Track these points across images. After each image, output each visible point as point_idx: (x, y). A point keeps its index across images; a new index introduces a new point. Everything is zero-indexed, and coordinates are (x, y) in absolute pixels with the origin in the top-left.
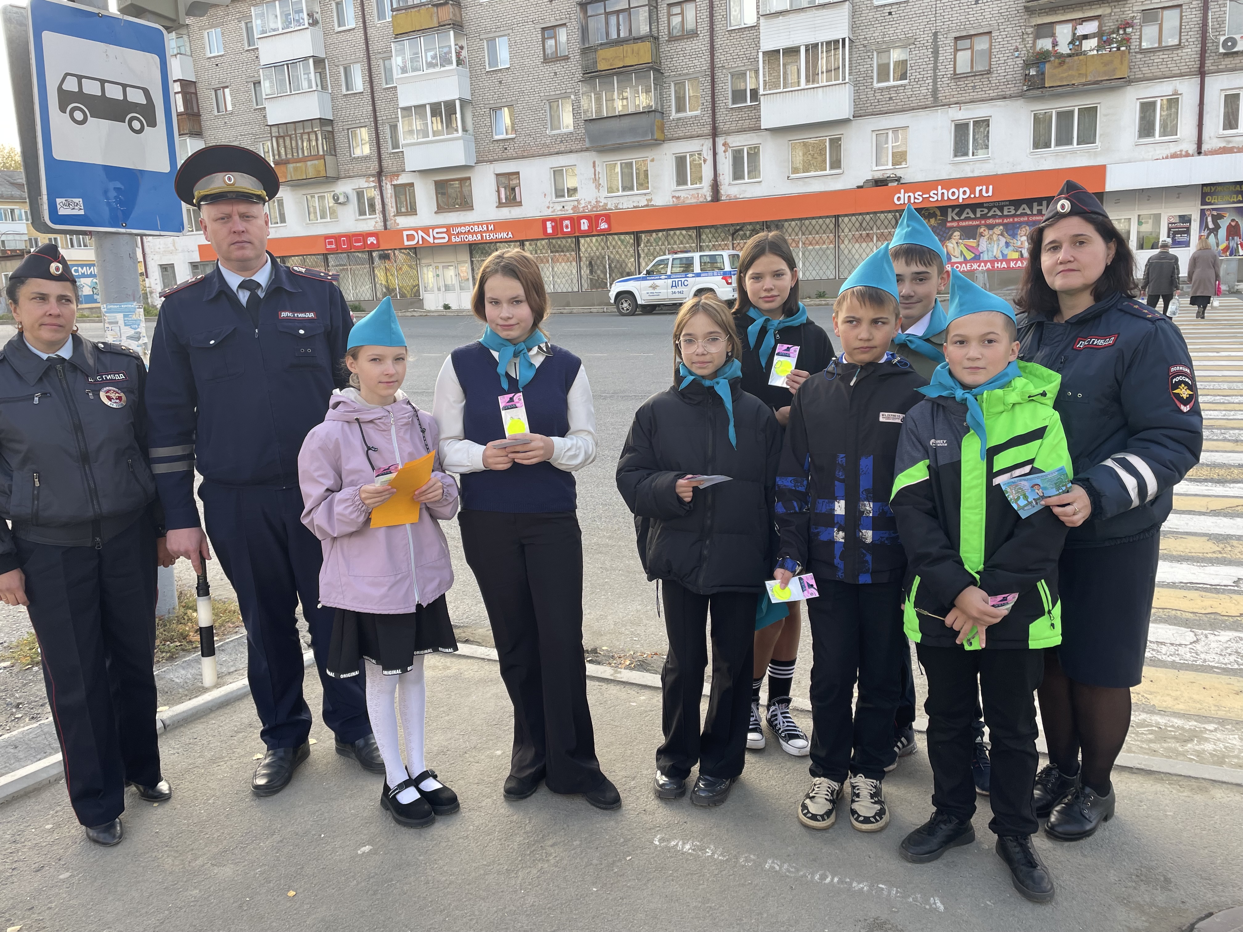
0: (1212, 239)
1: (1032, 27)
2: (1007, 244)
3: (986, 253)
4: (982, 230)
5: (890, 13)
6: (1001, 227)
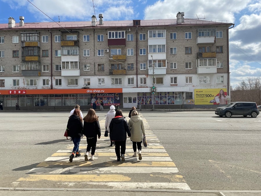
1: (111, 64)
4: (103, 98)
5: (86, 58)
6: (107, 98)
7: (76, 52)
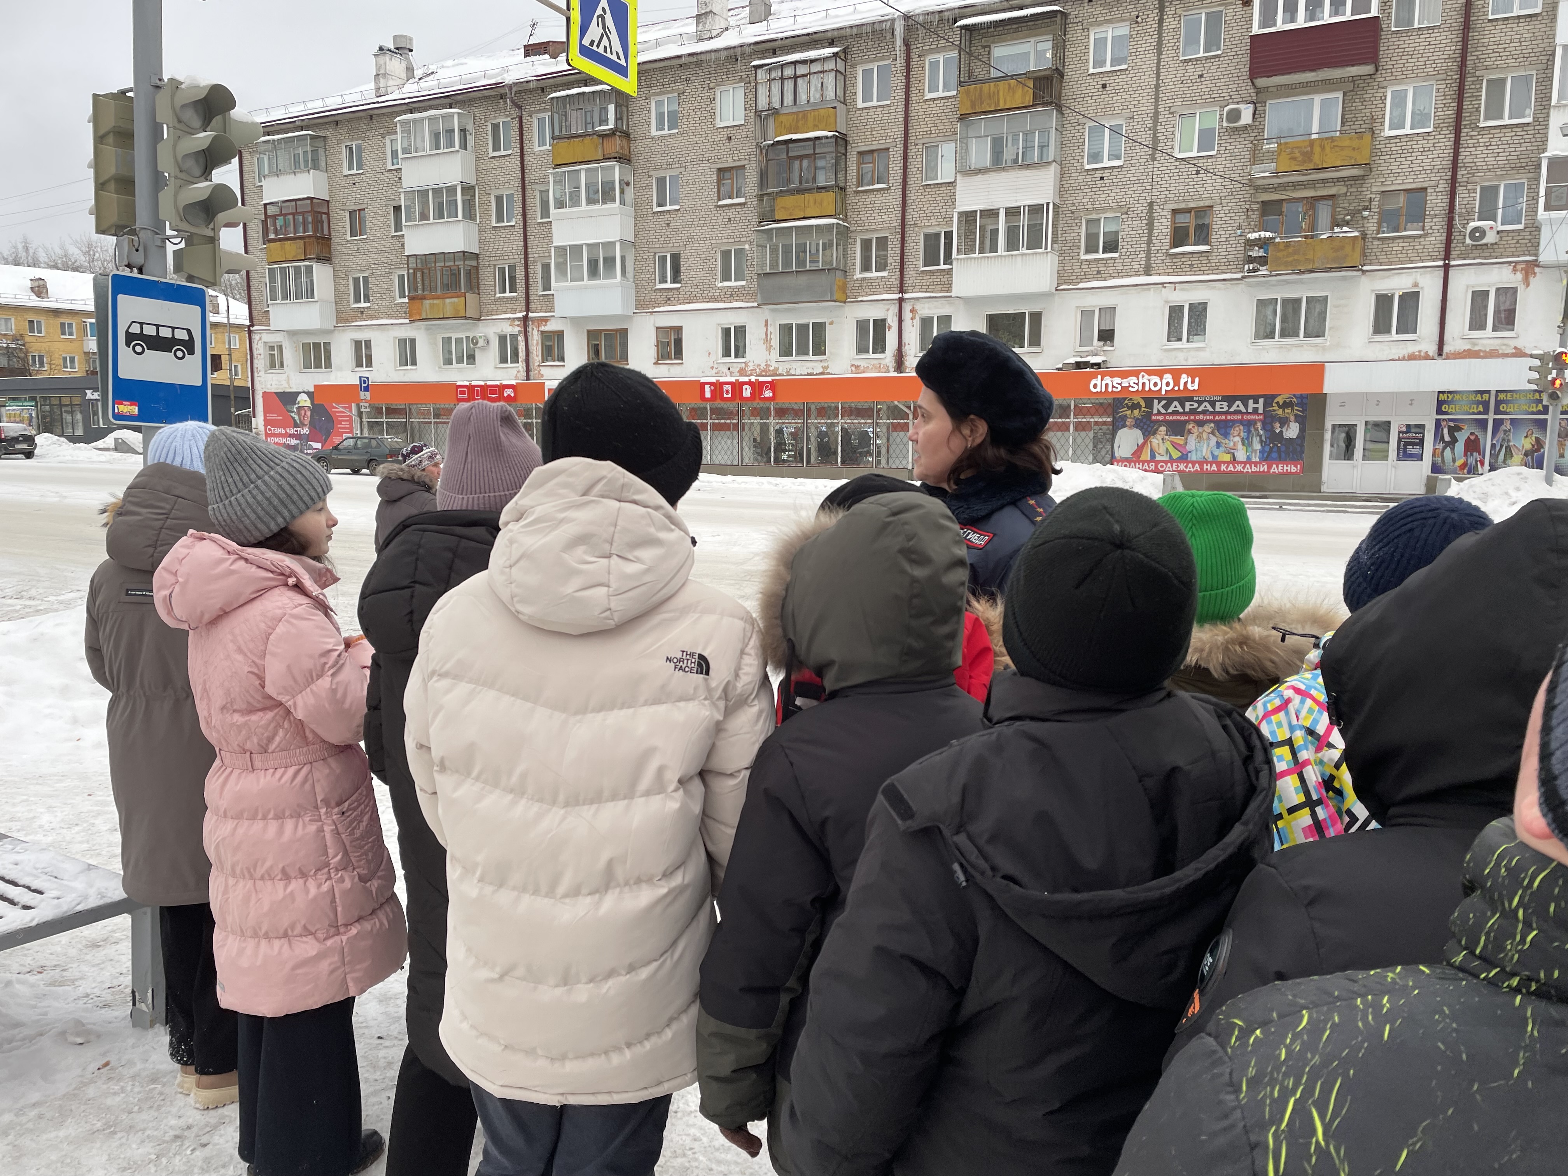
0: (1448, 452)
1: (1258, 203)
2: (1218, 445)
3: (1194, 453)
4: (1190, 426)
5: (1102, 178)
6: (1212, 425)
7: (1041, 147)
